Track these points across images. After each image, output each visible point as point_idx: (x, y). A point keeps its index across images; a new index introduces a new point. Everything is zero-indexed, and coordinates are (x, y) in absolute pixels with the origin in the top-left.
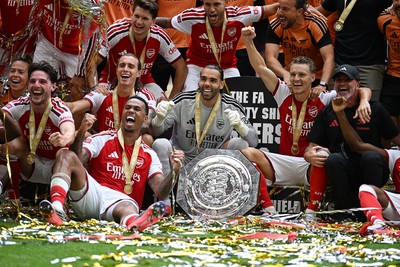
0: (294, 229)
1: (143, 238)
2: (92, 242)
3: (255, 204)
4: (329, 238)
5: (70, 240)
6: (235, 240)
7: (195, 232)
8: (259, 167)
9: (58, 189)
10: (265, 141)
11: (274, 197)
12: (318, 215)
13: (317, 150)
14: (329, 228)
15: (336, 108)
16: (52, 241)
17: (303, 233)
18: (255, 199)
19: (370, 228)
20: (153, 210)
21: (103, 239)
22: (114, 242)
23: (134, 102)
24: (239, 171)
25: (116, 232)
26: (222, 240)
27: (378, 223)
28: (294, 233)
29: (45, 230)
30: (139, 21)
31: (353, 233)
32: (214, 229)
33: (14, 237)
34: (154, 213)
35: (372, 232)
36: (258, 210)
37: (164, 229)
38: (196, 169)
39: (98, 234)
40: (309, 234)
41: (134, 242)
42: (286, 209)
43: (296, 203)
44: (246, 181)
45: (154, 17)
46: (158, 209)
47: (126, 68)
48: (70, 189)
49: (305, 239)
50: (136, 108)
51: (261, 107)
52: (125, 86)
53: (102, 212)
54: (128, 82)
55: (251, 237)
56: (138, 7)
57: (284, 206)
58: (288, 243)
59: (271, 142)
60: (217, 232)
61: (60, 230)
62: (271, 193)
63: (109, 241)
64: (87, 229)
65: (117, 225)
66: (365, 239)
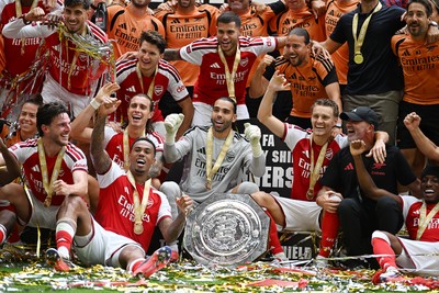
0: (305, 276)
1: (149, 284)
2: (97, 288)
3: (264, 250)
4: (341, 286)
5: (75, 286)
6: (243, 287)
7: (203, 279)
8: (269, 212)
9: (63, 234)
10: (275, 185)
11: (284, 243)
12: (329, 262)
13: (330, 195)
14: (340, 275)
15: (354, 152)
16: (55, 287)
17: (314, 280)
18: (265, 245)
19: (382, 276)
20: (159, 256)
21: (107, 286)
22: (120, 289)
23: (143, 144)
24: (248, 215)
25: (121, 279)
26: (231, 287)
27: (391, 271)
28: (305, 280)
29: (48, 276)
30: (146, 56)
31: (366, 281)
32: (223, 276)
33: (16, 284)
34: (159, 258)
35: (385, 280)
36: (267, 257)
37: (172, 276)
38: (204, 214)
39: (103, 280)
40: (321, 282)
41: (140, 289)
42: (297, 255)
43: (307, 249)
44: (255, 226)
45: (162, 52)
46: (163, 254)
47: (138, 109)
48: (76, 234)
49: (316, 286)
50: (147, 151)
51: (270, 149)
52: (136, 127)
53: (107, 257)
54: (140, 123)
55: (261, 284)
56: (145, 42)
57: (295, 253)
58: (298, 290)
59: (281, 186)
60: (225, 279)
61: (64, 276)
62: (281, 239)
63: (113, 288)
64: (91, 276)
65: (123, 271)
66: (377, 287)
